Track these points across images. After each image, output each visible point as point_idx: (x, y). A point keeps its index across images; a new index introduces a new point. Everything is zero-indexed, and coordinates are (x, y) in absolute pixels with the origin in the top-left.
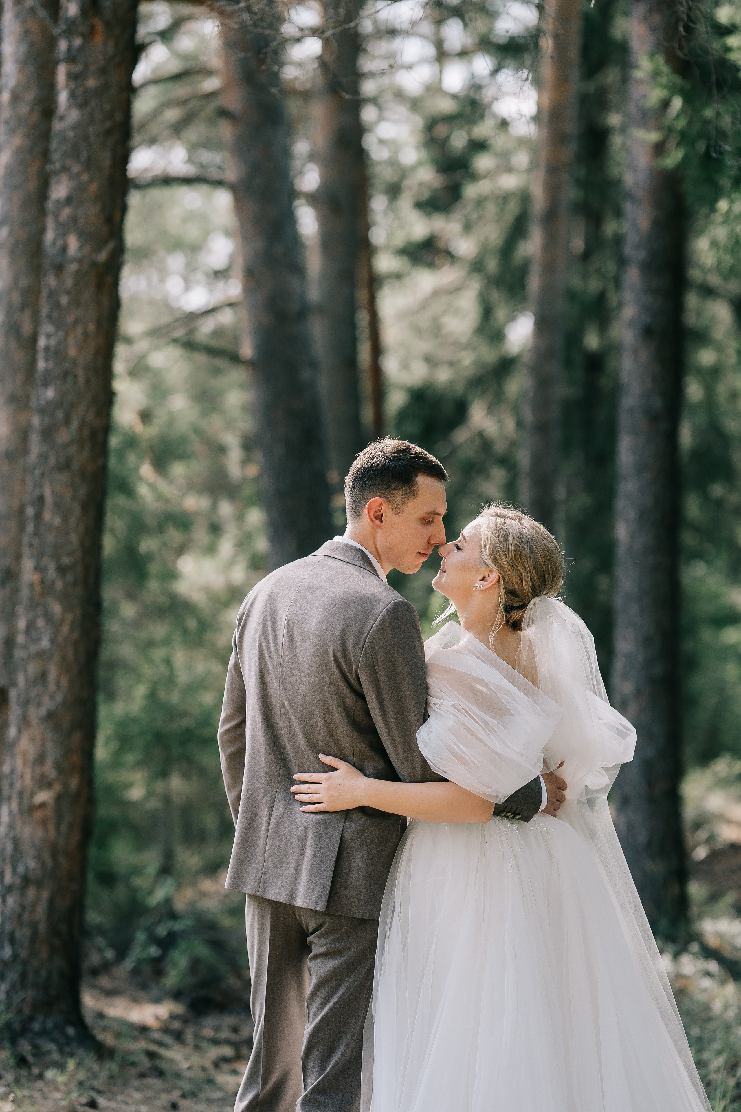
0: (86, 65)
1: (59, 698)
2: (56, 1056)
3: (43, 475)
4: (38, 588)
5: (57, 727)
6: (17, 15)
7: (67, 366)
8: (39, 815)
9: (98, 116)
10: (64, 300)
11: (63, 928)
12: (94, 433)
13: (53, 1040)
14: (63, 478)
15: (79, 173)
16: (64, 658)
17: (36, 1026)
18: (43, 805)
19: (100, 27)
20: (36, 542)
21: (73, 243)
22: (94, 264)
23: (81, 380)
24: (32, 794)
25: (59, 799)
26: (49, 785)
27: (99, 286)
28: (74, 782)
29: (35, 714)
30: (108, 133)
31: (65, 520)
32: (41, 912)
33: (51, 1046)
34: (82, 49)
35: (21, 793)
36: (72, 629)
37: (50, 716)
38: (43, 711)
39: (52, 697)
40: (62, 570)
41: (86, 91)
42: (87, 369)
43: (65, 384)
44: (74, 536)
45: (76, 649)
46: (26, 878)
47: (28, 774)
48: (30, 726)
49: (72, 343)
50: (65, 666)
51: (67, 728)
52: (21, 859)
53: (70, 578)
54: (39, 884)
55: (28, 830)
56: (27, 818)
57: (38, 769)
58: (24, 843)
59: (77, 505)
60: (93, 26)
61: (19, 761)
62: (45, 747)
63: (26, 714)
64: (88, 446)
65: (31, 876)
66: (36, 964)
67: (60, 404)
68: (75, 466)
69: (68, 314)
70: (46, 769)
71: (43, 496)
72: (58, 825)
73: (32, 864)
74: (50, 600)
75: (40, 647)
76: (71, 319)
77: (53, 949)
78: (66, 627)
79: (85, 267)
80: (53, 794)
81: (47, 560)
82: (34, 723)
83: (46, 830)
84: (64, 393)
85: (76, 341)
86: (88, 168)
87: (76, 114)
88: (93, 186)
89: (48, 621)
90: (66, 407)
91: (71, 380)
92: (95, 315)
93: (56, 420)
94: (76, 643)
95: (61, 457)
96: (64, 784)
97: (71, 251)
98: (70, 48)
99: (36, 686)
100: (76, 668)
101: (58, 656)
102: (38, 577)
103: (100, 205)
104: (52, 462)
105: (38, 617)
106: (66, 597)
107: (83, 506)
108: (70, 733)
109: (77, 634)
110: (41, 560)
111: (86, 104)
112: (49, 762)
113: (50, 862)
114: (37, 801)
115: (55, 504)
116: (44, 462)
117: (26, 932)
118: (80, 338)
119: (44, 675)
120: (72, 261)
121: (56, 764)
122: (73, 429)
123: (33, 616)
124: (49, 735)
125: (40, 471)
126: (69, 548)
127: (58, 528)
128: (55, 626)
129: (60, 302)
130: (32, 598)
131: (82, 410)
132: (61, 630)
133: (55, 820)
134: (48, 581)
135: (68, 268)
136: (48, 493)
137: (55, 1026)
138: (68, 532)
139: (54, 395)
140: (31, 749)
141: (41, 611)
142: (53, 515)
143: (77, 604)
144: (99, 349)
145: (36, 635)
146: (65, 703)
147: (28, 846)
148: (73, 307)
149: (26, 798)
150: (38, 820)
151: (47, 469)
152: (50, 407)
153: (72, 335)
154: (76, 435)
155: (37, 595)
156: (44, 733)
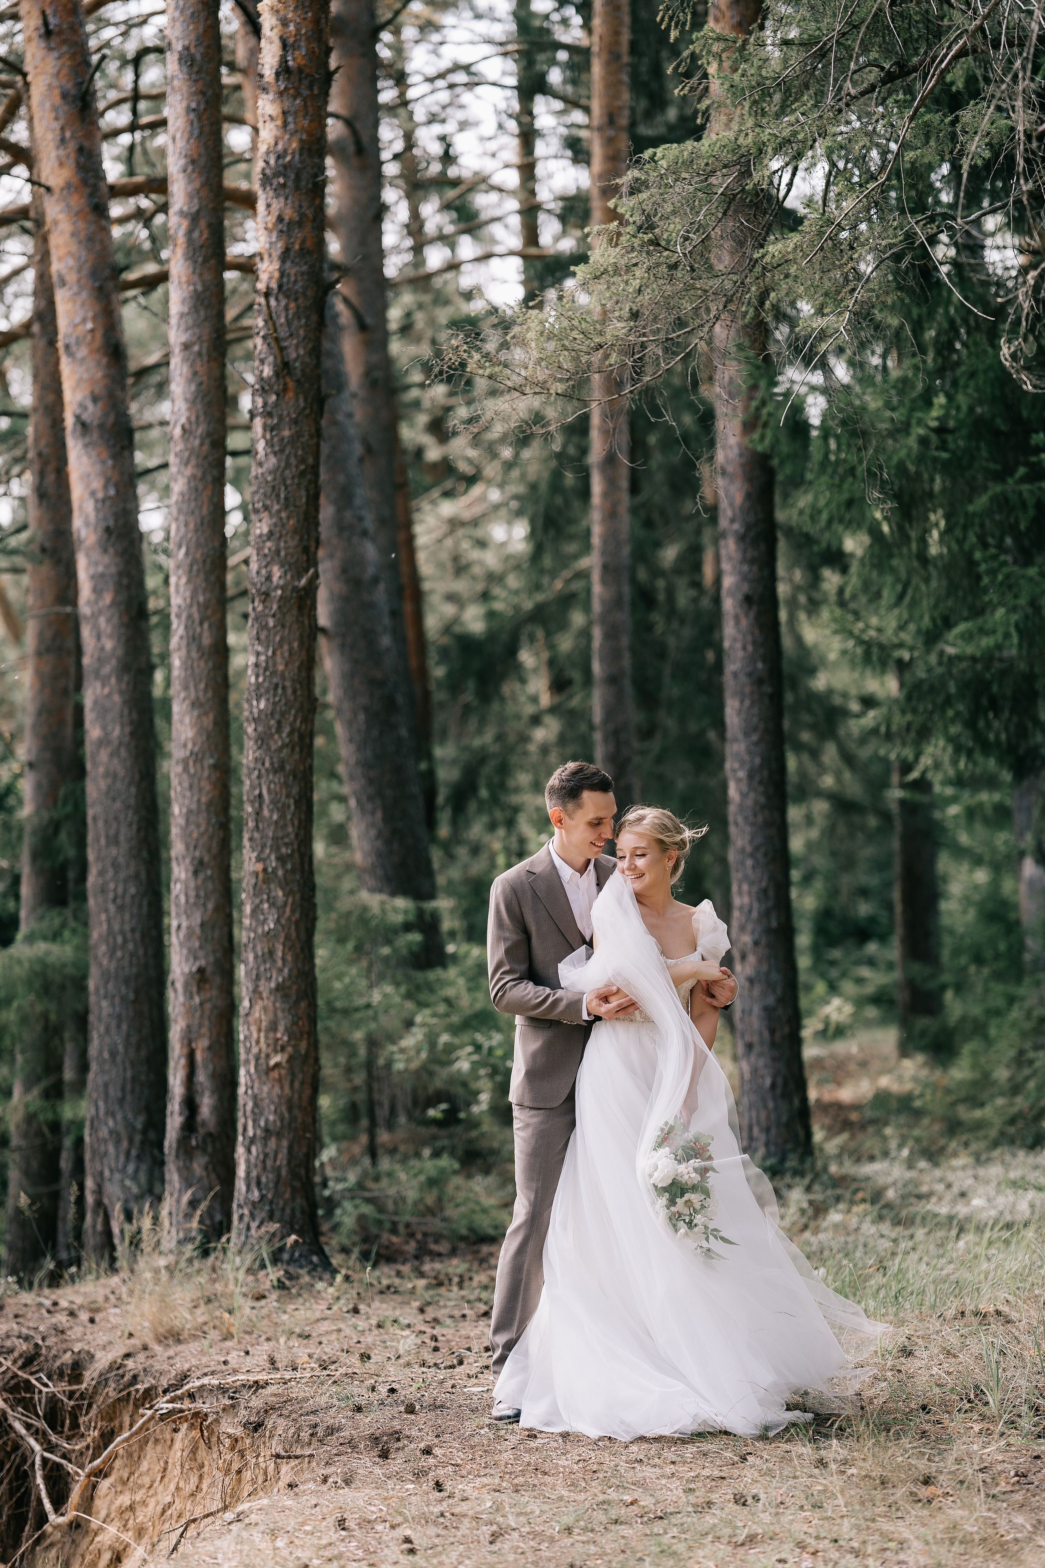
0: (281, 418)
1: (286, 971)
2: (307, 1279)
3: (259, 777)
4: (261, 876)
5: (285, 997)
7: (275, 680)
8: (275, 1074)
9: (293, 461)
10: (271, 622)
11: (302, 1172)
12: (301, 737)
14: (279, 778)
15: (279, 512)
16: (287, 937)
18: (277, 1065)
19: (291, 384)
20: (256, 835)
21: (277, 572)
22: (295, 589)
23: (289, 691)
24: (268, 1056)
25: (290, 1060)
26: (283, 1049)
27: (300, 608)
28: (303, 1046)
29: (265, 987)
30: (302, 474)
31: (282, 816)
32: (282, 1159)
33: (302, 1272)
34: (276, 404)
35: (257, 1058)
36: (293, 911)
37: (279, 988)
38: (273, 985)
39: (280, 971)
40: (281, 859)
41: (282, 440)
42: (293, 681)
43: (275, 696)
44: (290, 829)
45: (297, 928)
46: (267, 1130)
47: (262, 1040)
48: (262, 998)
49: (279, 659)
50: (289, 943)
51: (294, 998)
52: (261, 1114)
53: (289, 866)
54: (279, 1135)
55: (266, 1089)
56: (264, 1078)
57: (271, 1035)
58: (262, 1100)
59: (292, 801)
60: (285, 384)
61: (254, 1029)
62: (276, 1015)
63: (257, 986)
64: (297, 749)
65: (271, 1127)
66: (281, 1203)
67: (272, 714)
68: (288, 768)
69: (275, 634)
70: (279, 1035)
71: (260, 796)
72: (292, 1083)
73: (271, 1118)
74: (272, 886)
75: (266, 928)
76: (278, 638)
77: (294, 1190)
78: (288, 910)
79: (288, 593)
80: (286, 1056)
81: (267, 851)
82: (265, 995)
83: (282, 1088)
84: (275, 704)
85: (283, 657)
86: (286, 507)
87: (273, 460)
88: (292, 522)
89: (272, 905)
90: (277, 716)
91: (280, 691)
92: (298, 634)
93: (270, 728)
94: (297, 923)
95: (275, 760)
96: (294, 1046)
97: (275, 579)
98: (265, 404)
99: (265, 962)
100: (298, 945)
101: (283, 935)
102: (259, 867)
103: (297, 538)
104: (267, 764)
105: (261, 902)
106: (287, 884)
107: (296, 802)
108: (297, 1002)
109: (297, 915)
110: (262, 851)
111: (282, 451)
112: (281, 1028)
113: (287, 1115)
114: (272, 1062)
115: (272, 802)
116: (259, 766)
117: (271, 1176)
118: (286, 654)
119: (271, 953)
120: (277, 588)
121: (286, 1030)
122: (284, 735)
123: (257, 901)
124: (278, 1005)
125: (256, 773)
126: (286, 840)
127: (276, 822)
128: (278, 909)
129: (267, 624)
130: (256, 885)
131: (291, 719)
132: (284, 913)
133: (289, 1078)
134: (270, 870)
135: (273, 594)
136: (265, 792)
137: (301, 1255)
138: (285, 826)
139: (266, 706)
140: (263, 1017)
141: (265, 897)
142: (271, 811)
143: (296, 888)
144: (302, 663)
145: (262, 917)
146: (290, 976)
147: (267, 1101)
148: (279, 628)
149: (262, 1060)
150: (274, 1079)
151: (263, 771)
152: (263, 716)
153: (278, 653)
154: (287, 741)
155: (260, 882)
156: (274, 1003)
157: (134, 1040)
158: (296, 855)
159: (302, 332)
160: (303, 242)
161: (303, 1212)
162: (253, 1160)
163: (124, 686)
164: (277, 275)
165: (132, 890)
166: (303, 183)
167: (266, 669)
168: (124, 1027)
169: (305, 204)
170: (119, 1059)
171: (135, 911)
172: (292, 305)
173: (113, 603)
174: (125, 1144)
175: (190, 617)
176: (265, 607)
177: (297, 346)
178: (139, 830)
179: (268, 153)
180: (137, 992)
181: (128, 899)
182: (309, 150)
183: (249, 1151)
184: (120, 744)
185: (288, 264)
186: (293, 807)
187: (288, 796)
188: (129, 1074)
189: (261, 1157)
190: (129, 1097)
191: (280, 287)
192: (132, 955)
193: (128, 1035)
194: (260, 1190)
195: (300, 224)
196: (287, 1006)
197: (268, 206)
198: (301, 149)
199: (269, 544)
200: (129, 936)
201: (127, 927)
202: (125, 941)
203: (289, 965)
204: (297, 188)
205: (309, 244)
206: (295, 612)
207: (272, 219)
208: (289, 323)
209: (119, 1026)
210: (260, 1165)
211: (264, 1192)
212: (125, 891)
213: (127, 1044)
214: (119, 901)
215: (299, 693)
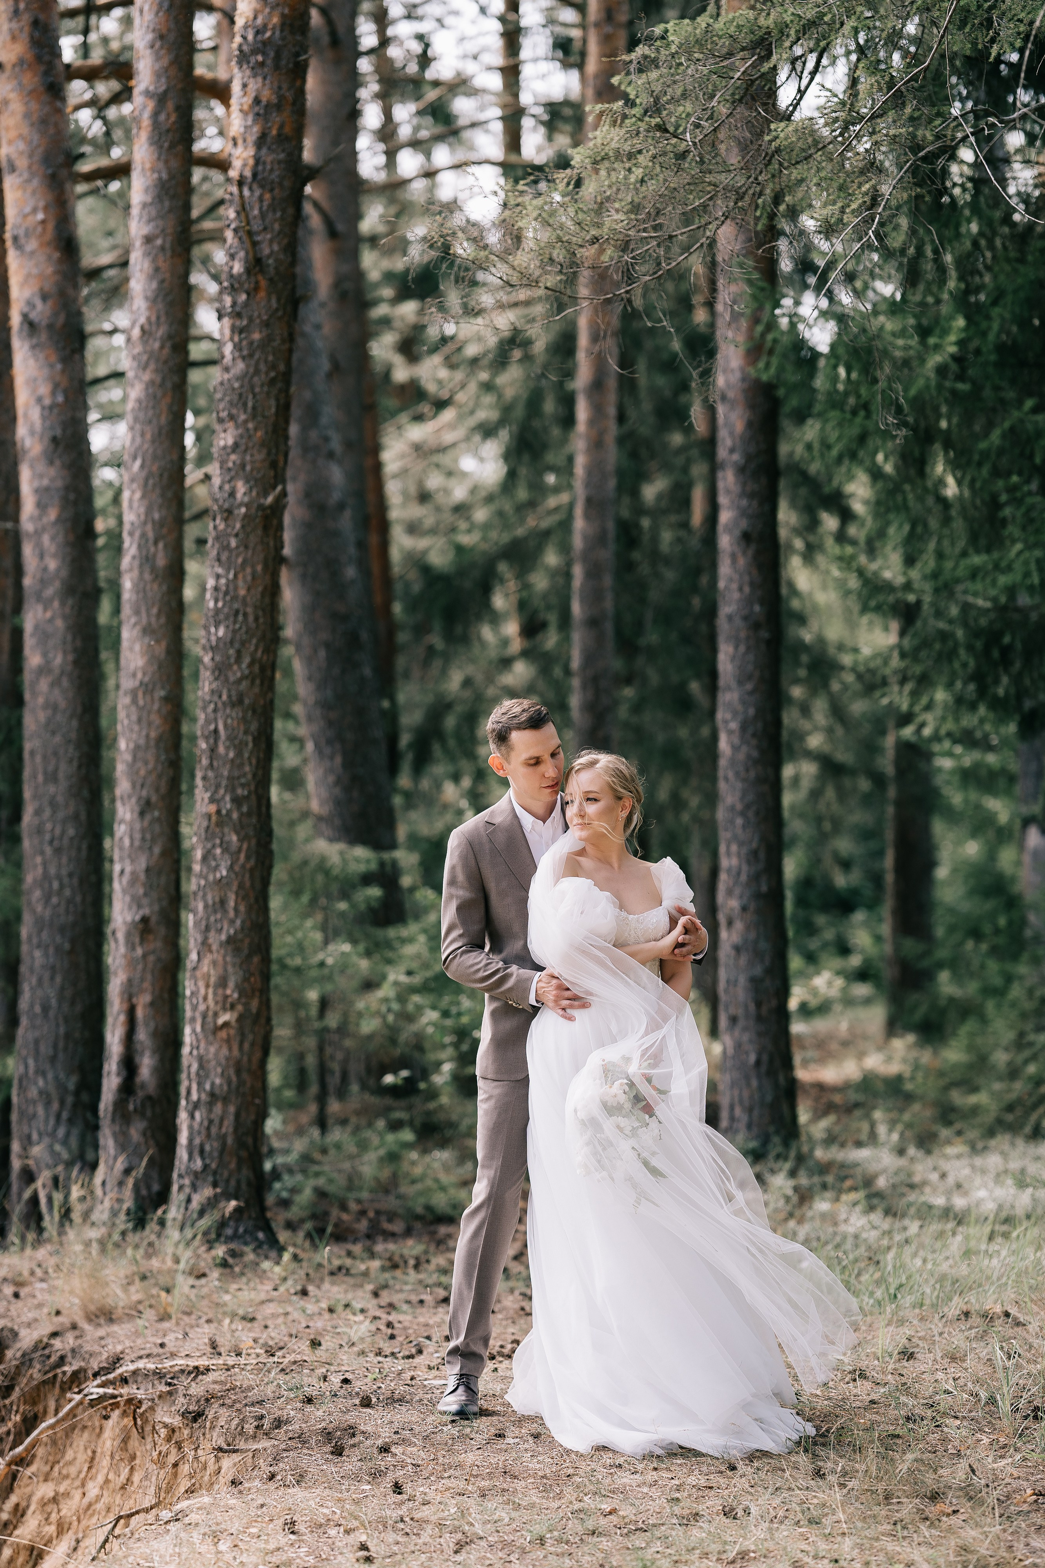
0: (251, 320)
1: (238, 922)
2: (251, 1257)
3: (215, 711)
4: (214, 818)
5: (237, 950)
6: (146, 254)
7: (236, 606)
8: (223, 1034)
9: (263, 367)
10: (233, 543)
11: (250, 1140)
12: (263, 669)
13: (247, 1243)
14: (237, 713)
15: (246, 422)
16: (241, 886)
18: (226, 1024)
19: (263, 283)
20: (210, 774)
21: (241, 488)
22: (261, 507)
23: (251, 618)
24: (216, 1015)
25: (240, 1018)
26: (232, 1007)
27: (266, 528)
28: (255, 1004)
29: (215, 940)
30: (272, 382)
31: (239, 754)
32: (228, 1126)
33: (246, 1249)
34: (246, 304)
35: (204, 1016)
36: (248, 858)
37: (230, 940)
38: (223, 937)
39: (232, 922)
40: (236, 800)
41: (251, 343)
42: (256, 607)
43: (235, 622)
44: (247, 768)
45: (251, 876)
46: (212, 1094)
47: (210, 996)
48: (211, 951)
49: (240, 583)
50: (242, 893)
51: (246, 951)
52: (207, 1076)
53: (245, 809)
54: (225, 1100)
55: (212, 1050)
56: (211, 1038)
57: (220, 991)
58: (208, 1061)
59: (250, 738)
60: (257, 282)
61: (201, 984)
62: (225, 970)
63: (206, 938)
64: (258, 682)
65: (217, 1091)
66: (226, 1174)
67: (232, 642)
68: (247, 701)
69: (237, 556)
70: (228, 992)
71: (216, 731)
72: (241, 1044)
73: (218, 1081)
74: (226, 830)
75: (218, 875)
76: (240, 560)
77: (240, 1161)
78: (242, 856)
79: (253, 511)
80: (235, 1015)
81: (222, 791)
82: (214, 947)
83: (230, 1049)
84: (234, 632)
85: (245, 581)
86: (254, 416)
87: (241, 366)
88: (259, 434)
89: (226, 850)
90: (237, 645)
91: (240, 618)
92: (262, 556)
93: (228, 658)
94: (252, 871)
95: (234, 693)
96: (246, 1005)
97: (239, 495)
98: (234, 304)
99: (215, 912)
100: (252, 895)
101: (236, 883)
102: (213, 808)
103: (265, 451)
105: (214, 846)
106: (242, 827)
107: (254, 739)
108: (249, 956)
109: (252, 862)
110: (216, 792)
111: (251, 356)
112: (231, 984)
113: (234, 1079)
114: (220, 1021)
115: (228, 738)
116: (216, 698)
117: (215, 1144)
118: (249, 578)
119: (223, 902)
120: (240, 505)
121: (237, 986)
122: (244, 666)
123: (209, 845)
124: (228, 959)
125: (212, 706)
126: (243, 780)
127: (232, 761)
128: (232, 855)
129: (229, 544)
130: (208, 828)
131: (252, 648)
132: (238, 859)
133: (238, 1039)
134: (224, 812)
135: (236, 512)
136: (221, 727)
137: (245, 1231)
138: (242, 765)
139: (225, 633)
140: (212, 972)
141: (218, 841)
142: (227, 748)
143: (251, 833)
144: (265, 588)
145: (213, 864)
146: (242, 929)
147: (213, 1063)
148: (242, 549)
149: (210, 1019)
150: (222, 1040)
151: (220, 705)
152: (221, 645)
153: (240, 576)
154: (247, 672)
155: (213, 825)
156: (224, 957)
157: (68, 993)
158: (253, 797)
159: (277, 226)
160: (281, 127)
161: (249, 1184)
162: (196, 1126)
163: (67, 611)
164: (251, 162)
165: (71, 832)
166: (283, 62)
167: (226, 593)
168: (58, 979)
169: (285, 86)
170: (52, 1014)
171: (73, 853)
172: (267, 196)
173: (59, 520)
174: (55, 1106)
175: (143, 535)
176: (227, 526)
177: (271, 241)
178: (80, 767)
179: (246, 27)
180: (73, 942)
181: (66, 842)
182: (291, 25)
183: (192, 1116)
184: (62, 673)
185: (264, 151)
186: (251, 745)
187: (246, 732)
188: (62, 1030)
189: (206, 1123)
190: (61, 1056)
191: (255, 175)
192: (69, 902)
193: (62, 989)
194: (203, 1159)
195: (279, 107)
196: (238, 961)
197: (245, 86)
198: (283, 25)
199: (233, 457)
200: (66, 880)
201: (64, 872)
202: (62, 887)
203: (242, 916)
204: (277, 67)
205: (287, 130)
206: (259, 532)
207: (248, 100)
208: (263, 215)
209: (52, 978)
210: (204, 1132)
211: (208, 1161)
212: (63, 832)
213: (61, 998)
214: (56, 843)
215: (261, 620)
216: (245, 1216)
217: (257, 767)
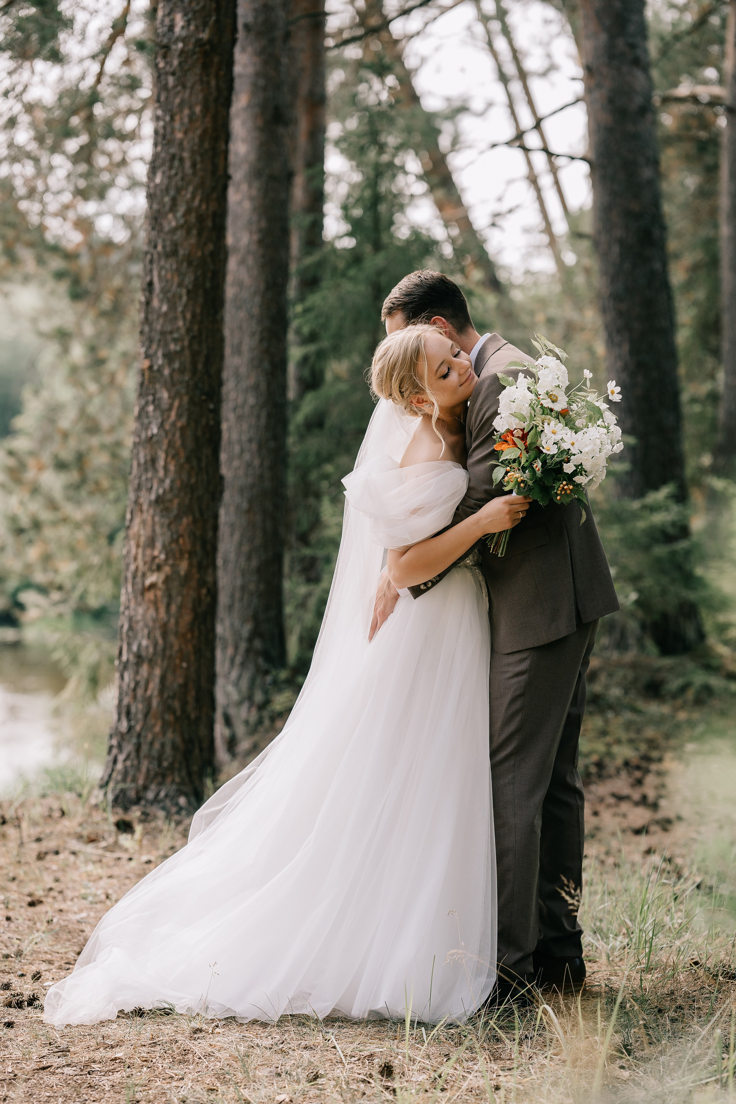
1: (168, 482)
3: (151, 262)
4: (147, 374)
5: (166, 511)
7: (172, 150)
8: (150, 595)
10: (171, 80)
11: (176, 704)
13: (164, 808)
14: (171, 264)
16: (171, 444)
17: (150, 795)
18: (153, 586)
21: (179, 21)
22: (199, 43)
23: (188, 164)
24: (144, 575)
25: (167, 580)
26: (159, 568)
28: (183, 566)
29: (147, 498)
31: (172, 307)
32: (153, 689)
33: (161, 814)
35: (135, 576)
36: (179, 416)
37: (159, 500)
38: (153, 497)
39: (162, 481)
40: (169, 357)
42: (193, 152)
43: (171, 168)
44: (181, 323)
45: (183, 435)
46: (139, 656)
47: (140, 556)
48: (141, 511)
49: (177, 126)
50: (172, 452)
51: (175, 512)
52: (135, 637)
53: (177, 365)
54: (151, 662)
55: (141, 610)
56: (139, 598)
57: (148, 552)
58: (137, 622)
59: (184, 291)
61: (133, 543)
62: (154, 531)
63: (138, 498)
64: (194, 232)
65: (144, 653)
66: (150, 737)
67: (167, 190)
68: (181, 252)
69: (175, 96)
70: (156, 553)
71: (150, 284)
72: (168, 606)
73: (144, 643)
74: (158, 386)
75: (149, 433)
76: (177, 101)
78: (173, 414)
79: (191, 46)
80: (163, 576)
81: (154, 346)
82: (145, 507)
83: (157, 610)
84: (170, 178)
85: (182, 124)
89: (157, 407)
90: (172, 192)
91: (176, 163)
92: (200, 96)
93: (164, 206)
94: (182, 429)
95: (168, 243)
96: (173, 566)
97: (177, 30)
99: (146, 470)
100: (183, 455)
101: (166, 442)
102: (146, 363)
104: (160, 248)
105: (147, 404)
106: (173, 384)
107: (189, 292)
108: (178, 518)
109: (183, 421)
110: (149, 347)
112: (159, 545)
113: (160, 641)
114: (148, 582)
115: (164, 291)
116: (152, 250)
117: (140, 706)
118: (186, 120)
119: (153, 461)
120: (178, 40)
121: (164, 547)
122: (179, 215)
123: (143, 402)
124: (157, 519)
125: (149, 257)
126: (176, 335)
127: (166, 314)
128: (163, 412)
129: (166, 84)
130: (142, 384)
131: (189, 196)
132: (169, 417)
133: (165, 600)
134: (155, 368)
135: (173, 47)
136: (156, 280)
137: (166, 796)
138: (176, 318)
139: (162, 180)
140: (142, 532)
141: (150, 398)
142: (161, 301)
143: (183, 391)
144: (205, 132)
145: (146, 421)
146: (171, 488)
147: (141, 624)
148: (179, 88)
149: (139, 580)
150: (150, 601)
151: (156, 256)
152: (158, 192)
153: (177, 118)
154: (182, 221)
155: (146, 382)
156: (153, 517)
157: (246, 548)
158: (187, 353)
162: (125, 687)
163: (254, 192)
165: (251, 400)
167: (164, 137)
168: (237, 536)
173: (249, 106)
174: (230, 651)
176: (167, 63)
178: (261, 340)
180: (251, 501)
181: (247, 410)
183: (122, 677)
184: (248, 252)
186: (185, 298)
187: (180, 285)
188: (239, 582)
189: (132, 685)
190: (237, 605)
192: (249, 465)
193: (240, 545)
194: (129, 720)
196: (166, 521)
202: (242, 451)
203: (171, 475)
206: (198, 70)
209: (232, 534)
210: (131, 693)
211: (133, 723)
212: (245, 401)
213: (238, 553)
214: (239, 411)
215: (199, 166)
216: (169, 780)
217: (191, 322)
